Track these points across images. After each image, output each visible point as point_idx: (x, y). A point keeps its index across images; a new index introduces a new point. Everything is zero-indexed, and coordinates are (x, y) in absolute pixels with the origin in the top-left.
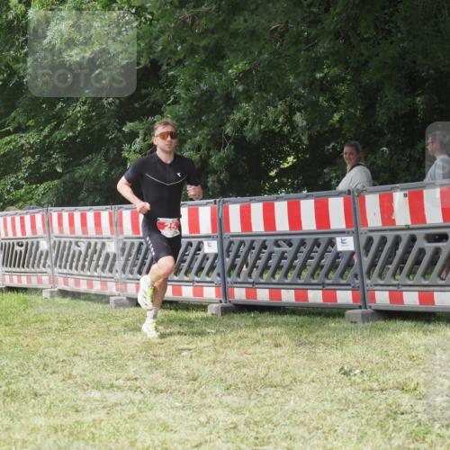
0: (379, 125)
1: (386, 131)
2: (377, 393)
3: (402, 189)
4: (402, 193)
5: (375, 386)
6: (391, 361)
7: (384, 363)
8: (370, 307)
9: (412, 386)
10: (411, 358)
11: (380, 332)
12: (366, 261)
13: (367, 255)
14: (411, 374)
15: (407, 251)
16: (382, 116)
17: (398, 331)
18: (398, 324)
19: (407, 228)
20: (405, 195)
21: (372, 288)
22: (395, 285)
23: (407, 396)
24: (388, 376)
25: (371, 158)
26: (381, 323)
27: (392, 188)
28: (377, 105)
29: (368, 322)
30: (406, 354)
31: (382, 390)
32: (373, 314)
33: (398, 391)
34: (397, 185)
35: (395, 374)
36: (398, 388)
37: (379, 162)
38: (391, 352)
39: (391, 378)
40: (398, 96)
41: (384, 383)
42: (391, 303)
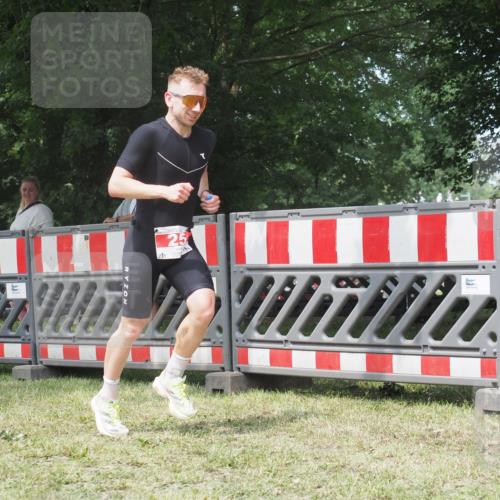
0: (65, 158)
1: (71, 165)
2: (41, 460)
3: (83, 231)
4: (83, 236)
5: (39, 452)
6: (59, 424)
7: (52, 427)
8: (41, 362)
9: (81, 452)
10: (83, 420)
11: (51, 391)
12: (39, 310)
13: (40, 304)
14: (81, 438)
15: (87, 300)
16: (68, 148)
17: (70, 390)
18: (72, 381)
19: (87, 275)
20: (86, 238)
21: (44, 341)
22: (70, 338)
23: (74, 463)
24: (54, 441)
25: (53, 194)
26: (52, 381)
27: (72, 230)
28: (63, 136)
29: (38, 379)
30: (77, 416)
31: (47, 457)
32: (44, 370)
33: (64, 457)
34: (78, 226)
35: (63, 438)
36: (65, 454)
37: (62, 199)
38: (60, 414)
39: (58, 443)
40: (85, 127)
41: (49, 448)
42: (65, 358)
